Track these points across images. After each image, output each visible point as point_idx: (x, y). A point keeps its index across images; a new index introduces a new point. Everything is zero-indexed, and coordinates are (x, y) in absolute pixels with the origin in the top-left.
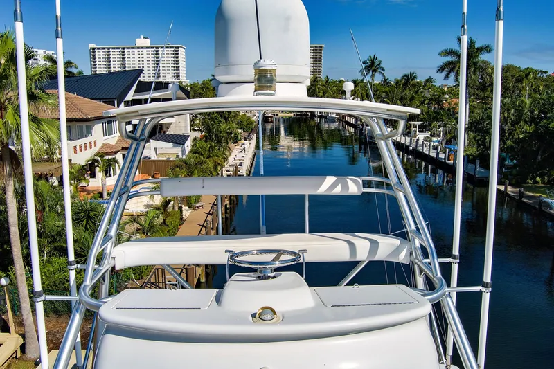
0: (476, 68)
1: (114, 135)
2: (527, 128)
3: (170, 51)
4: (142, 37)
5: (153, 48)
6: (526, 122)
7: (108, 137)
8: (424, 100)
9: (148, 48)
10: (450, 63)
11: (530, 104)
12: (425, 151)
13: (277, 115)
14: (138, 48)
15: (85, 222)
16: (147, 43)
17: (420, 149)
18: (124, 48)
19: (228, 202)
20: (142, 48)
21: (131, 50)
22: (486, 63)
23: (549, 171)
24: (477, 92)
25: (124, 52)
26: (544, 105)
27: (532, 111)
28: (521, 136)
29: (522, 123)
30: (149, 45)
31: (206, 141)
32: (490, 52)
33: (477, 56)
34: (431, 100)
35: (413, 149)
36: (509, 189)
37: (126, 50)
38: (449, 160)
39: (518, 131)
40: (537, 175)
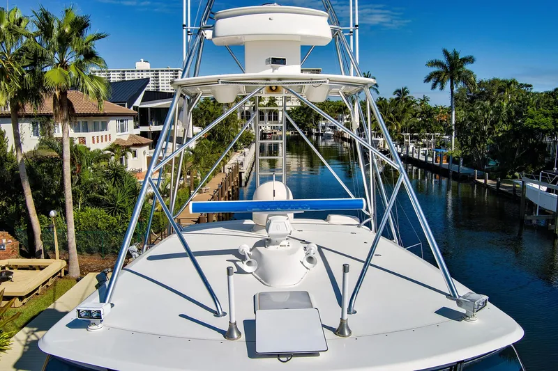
0: (460, 77)
1: (125, 133)
2: (505, 127)
3: (170, 74)
4: (142, 60)
5: (153, 71)
6: (504, 122)
7: (120, 133)
8: (417, 113)
9: (148, 71)
10: (436, 73)
11: (507, 106)
12: (415, 156)
13: (275, 133)
14: (138, 71)
15: (113, 179)
16: (147, 66)
17: (411, 155)
18: (124, 71)
19: (230, 190)
20: (142, 71)
21: (131, 73)
22: (470, 73)
23: (526, 166)
24: (465, 104)
25: (124, 75)
26: (520, 106)
27: (509, 113)
28: (500, 135)
29: (501, 123)
30: (149, 68)
31: (210, 140)
32: (472, 62)
33: (461, 66)
34: (422, 113)
35: (405, 155)
36: (489, 182)
37: (126, 73)
38: (436, 162)
39: (497, 130)
40: (515, 171)
